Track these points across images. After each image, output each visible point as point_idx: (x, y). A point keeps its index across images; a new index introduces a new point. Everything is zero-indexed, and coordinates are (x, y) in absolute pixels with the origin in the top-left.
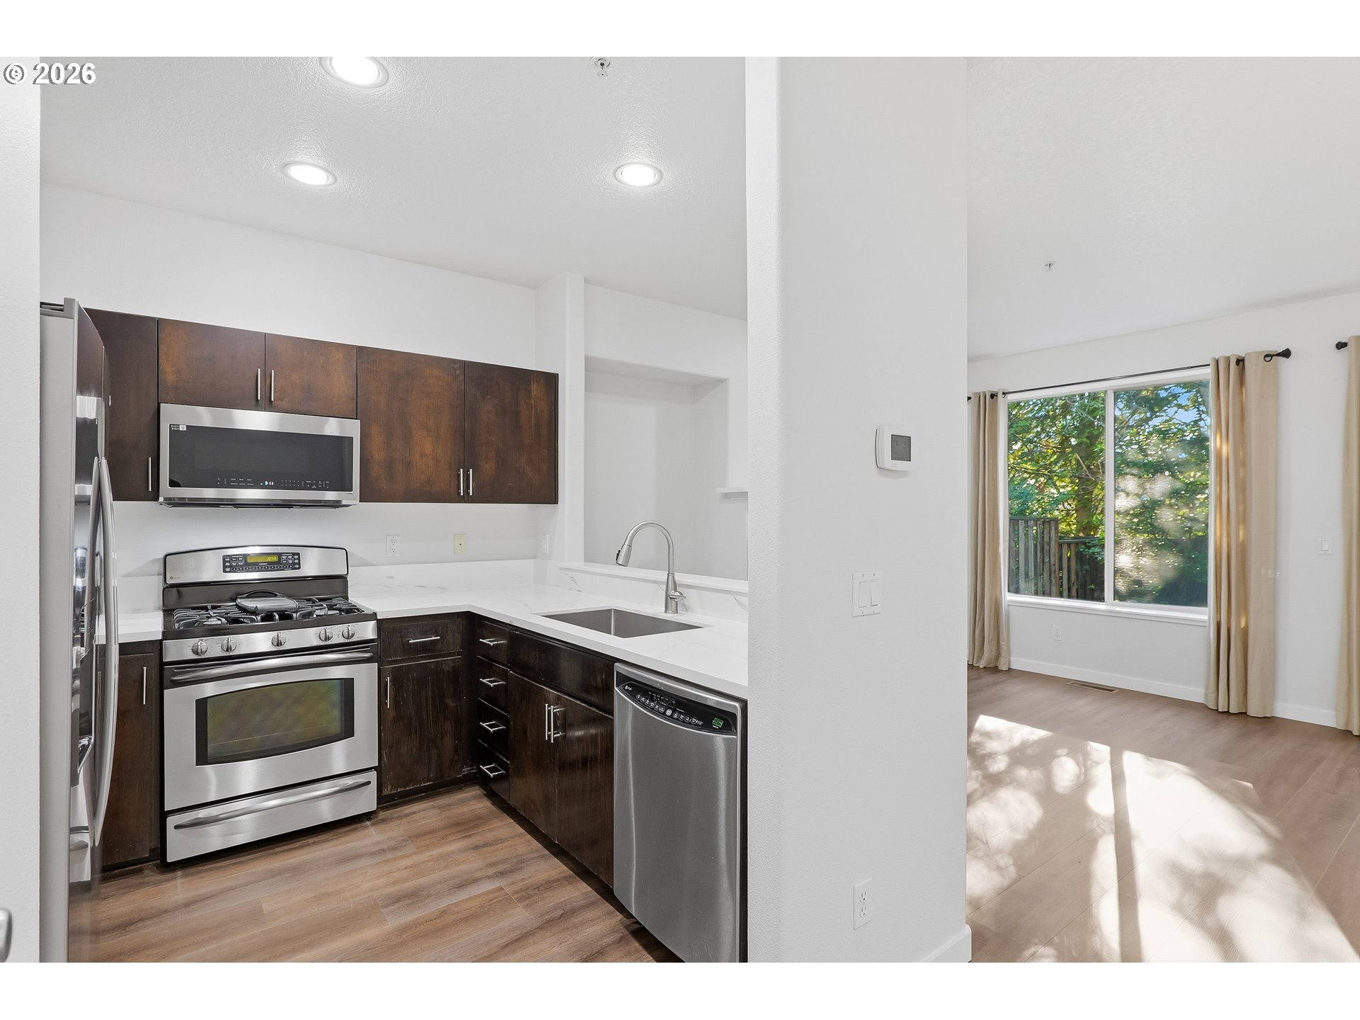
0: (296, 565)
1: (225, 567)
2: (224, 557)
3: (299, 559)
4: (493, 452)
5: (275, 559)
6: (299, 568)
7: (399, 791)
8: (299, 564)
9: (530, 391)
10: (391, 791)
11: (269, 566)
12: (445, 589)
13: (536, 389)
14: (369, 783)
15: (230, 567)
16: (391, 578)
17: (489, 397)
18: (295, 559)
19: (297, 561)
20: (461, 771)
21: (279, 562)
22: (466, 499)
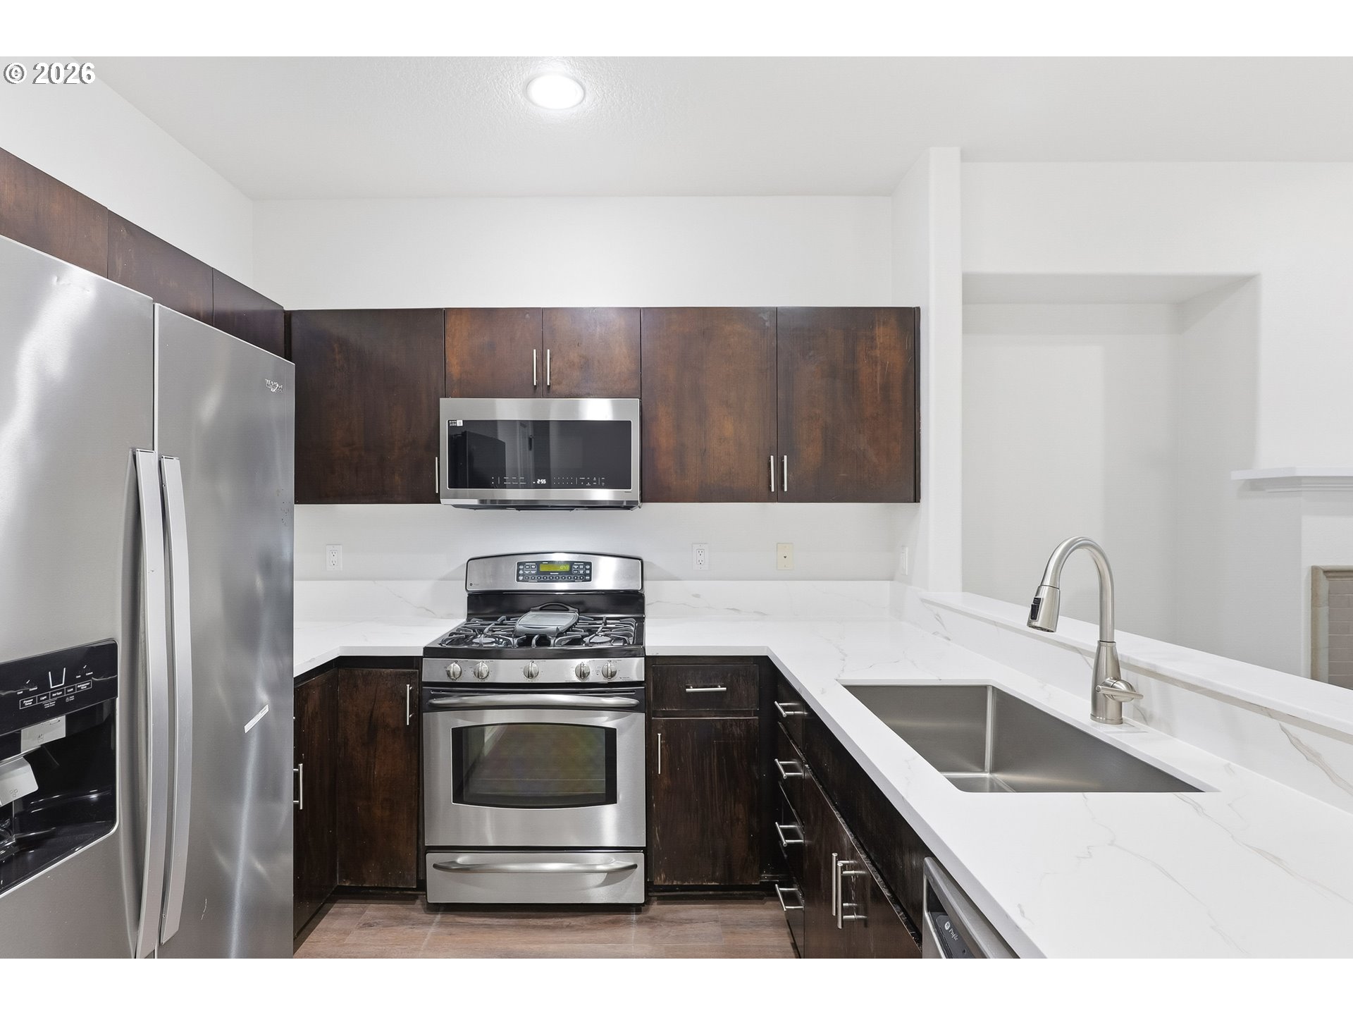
0: (587, 577)
1: (518, 575)
2: (519, 564)
3: (590, 569)
4: (818, 430)
5: (567, 568)
6: (590, 580)
7: (674, 884)
8: (590, 575)
9: (873, 339)
10: (665, 881)
11: (560, 576)
12: (765, 614)
13: (884, 335)
14: (635, 866)
15: (523, 575)
16: (697, 596)
17: (811, 353)
18: (586, 569)
19: (588, 572)
20: (759, 877)
21: (570, 572)
22: (780, 497)
